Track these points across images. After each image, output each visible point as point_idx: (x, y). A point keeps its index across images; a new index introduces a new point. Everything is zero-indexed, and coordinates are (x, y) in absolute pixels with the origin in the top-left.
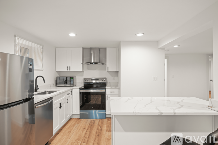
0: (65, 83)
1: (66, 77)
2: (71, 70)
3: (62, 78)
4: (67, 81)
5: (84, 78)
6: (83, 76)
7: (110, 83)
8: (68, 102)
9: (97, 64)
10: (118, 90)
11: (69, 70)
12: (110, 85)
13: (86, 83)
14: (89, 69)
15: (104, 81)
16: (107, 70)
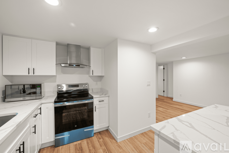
0: (22, 92)
1: (24, 85)
2: (35, 74)
3: (17, 87)
4: (26, 89)
5: (58, 85)
6: (55, 82)
7: (92, 89)
8: (35, 132)
9: (79, 66)
10: (108, 97)
11: (31, 74)
12: (93, 91)
13: (60, 91)
14: (64, 73)
15: (86, 88)
16: (91, 75)
